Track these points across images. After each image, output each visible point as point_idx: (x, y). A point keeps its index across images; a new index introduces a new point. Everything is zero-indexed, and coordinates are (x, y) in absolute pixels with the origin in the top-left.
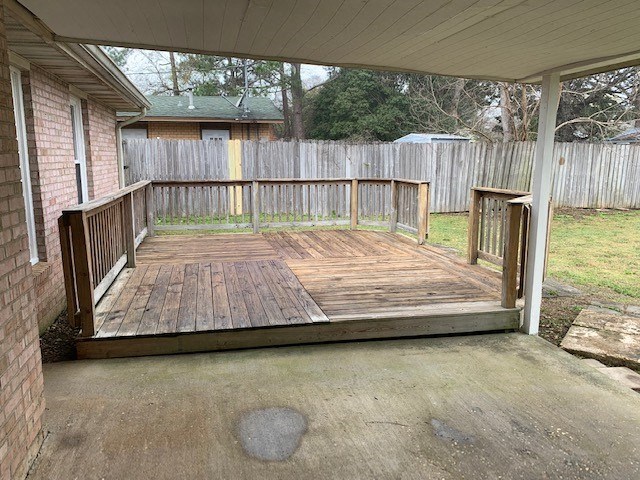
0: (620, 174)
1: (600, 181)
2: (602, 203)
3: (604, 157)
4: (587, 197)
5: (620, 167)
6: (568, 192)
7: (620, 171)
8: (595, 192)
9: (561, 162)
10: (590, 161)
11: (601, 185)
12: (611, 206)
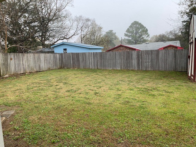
0: (31, 62)
1: (26, 64)
2: (28, 71)
3: (26, 58)
4: (22, 70)
5: (31, 60)
6: (16, 69)
7: (31, 61)
8: (25, 68)
9: (11, 59)
10: (21, 58)
11: (26, 66)
12: (31, 72)
